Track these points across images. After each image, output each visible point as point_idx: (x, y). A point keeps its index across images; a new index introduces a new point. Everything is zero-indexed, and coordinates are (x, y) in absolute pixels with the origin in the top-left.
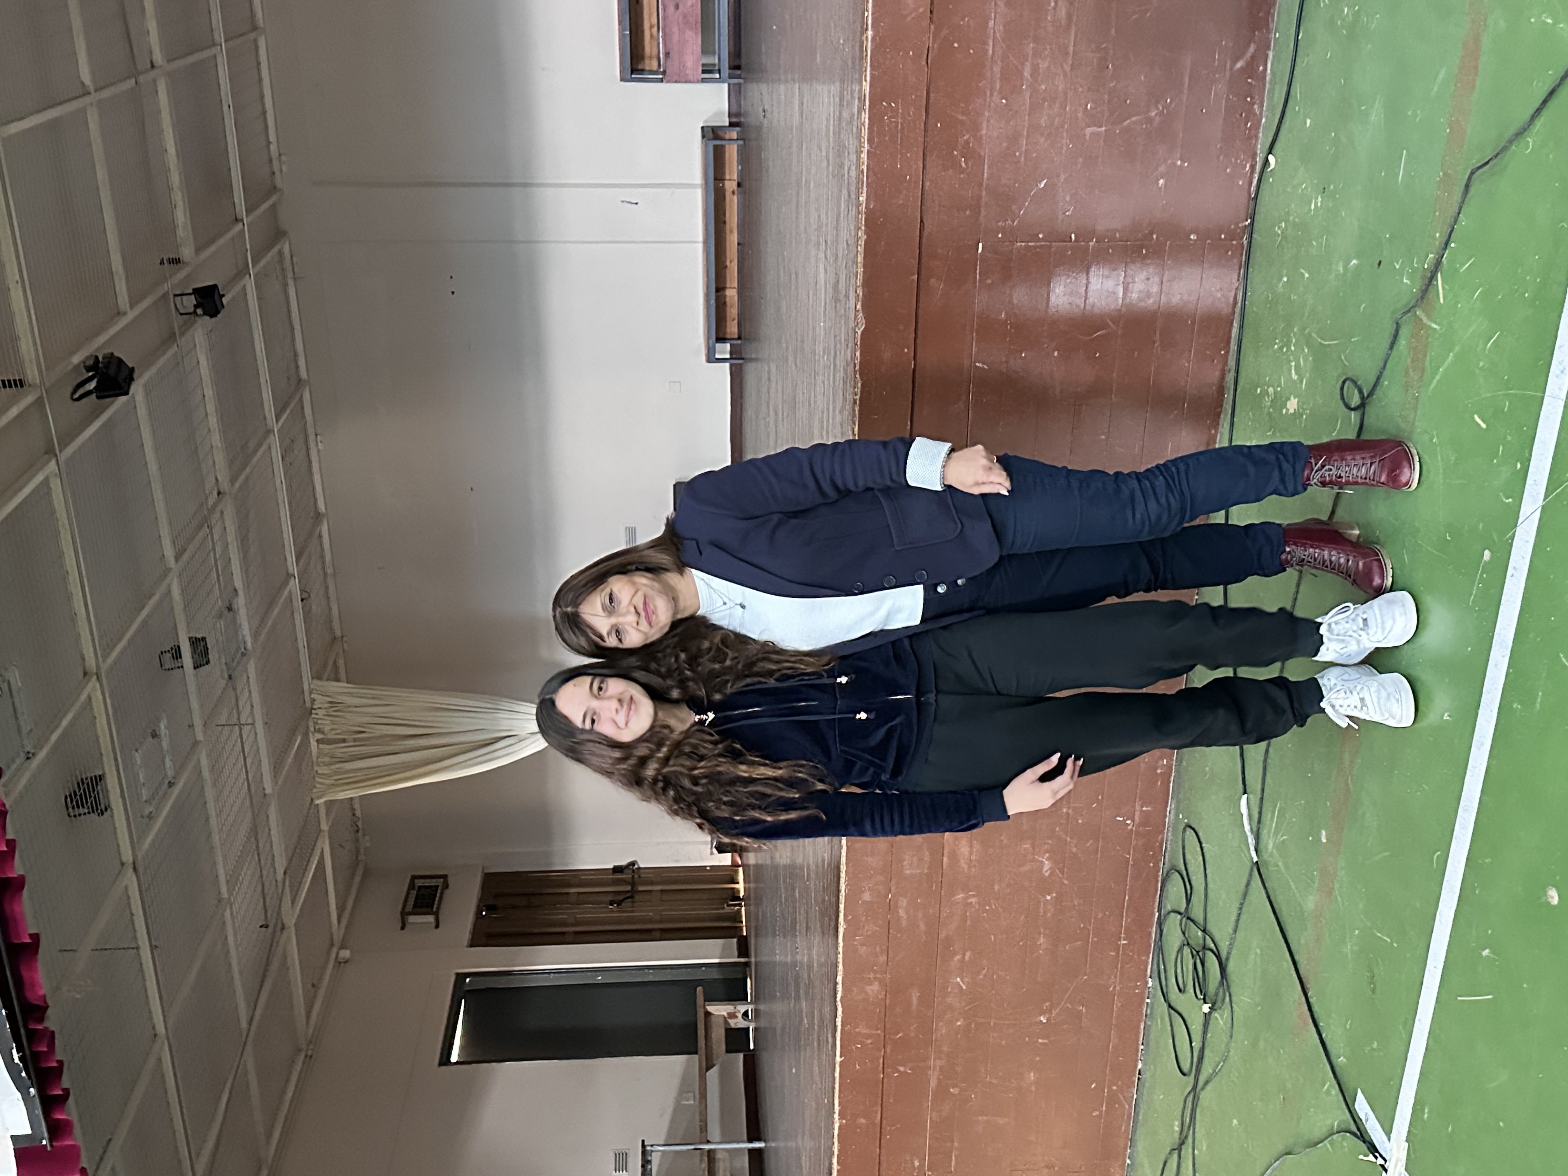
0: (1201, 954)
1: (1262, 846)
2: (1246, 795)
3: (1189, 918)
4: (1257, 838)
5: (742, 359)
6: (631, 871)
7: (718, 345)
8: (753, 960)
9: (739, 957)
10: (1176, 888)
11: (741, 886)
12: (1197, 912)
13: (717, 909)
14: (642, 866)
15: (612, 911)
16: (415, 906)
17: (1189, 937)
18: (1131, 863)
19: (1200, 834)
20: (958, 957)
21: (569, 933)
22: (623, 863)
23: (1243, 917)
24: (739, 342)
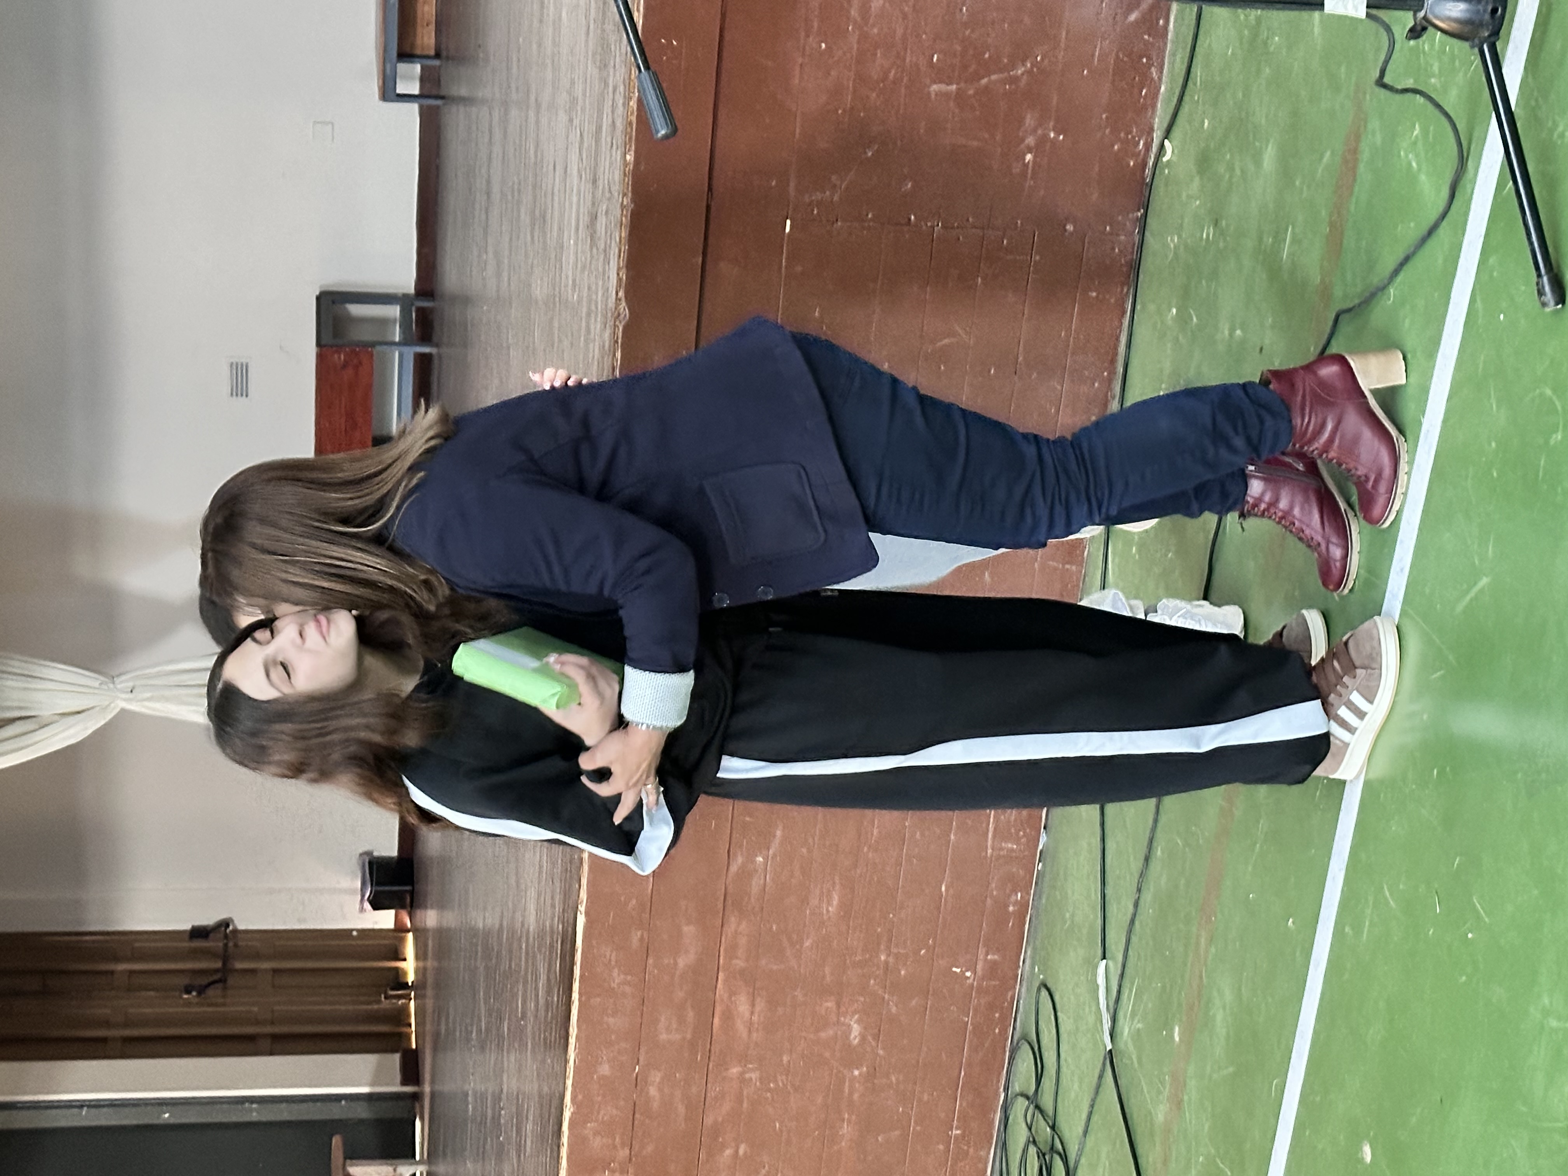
0: (1047, 1157)
1: (1118, 1029)
2: (1105, 961)
3: (1037, 1107)
4: (1114, 1020)
5: (442, 98)
6: (222, 935)
7: (402, 67)
8: (427, 1089)
9: (404, 1082)
10: (1025, 1063)
11: (409, 967)
12: (1047, 1101)
13: (369, 1003)
14: (241, 927)
15: (188, 1004)
17: (1036, 1131)
18: (970, 1027)
19: (1057, 998)
20: (728, 1152)
21: (114, 1039)
22: (208, 919)
23: (1095, 1118)
24: (436, 63)
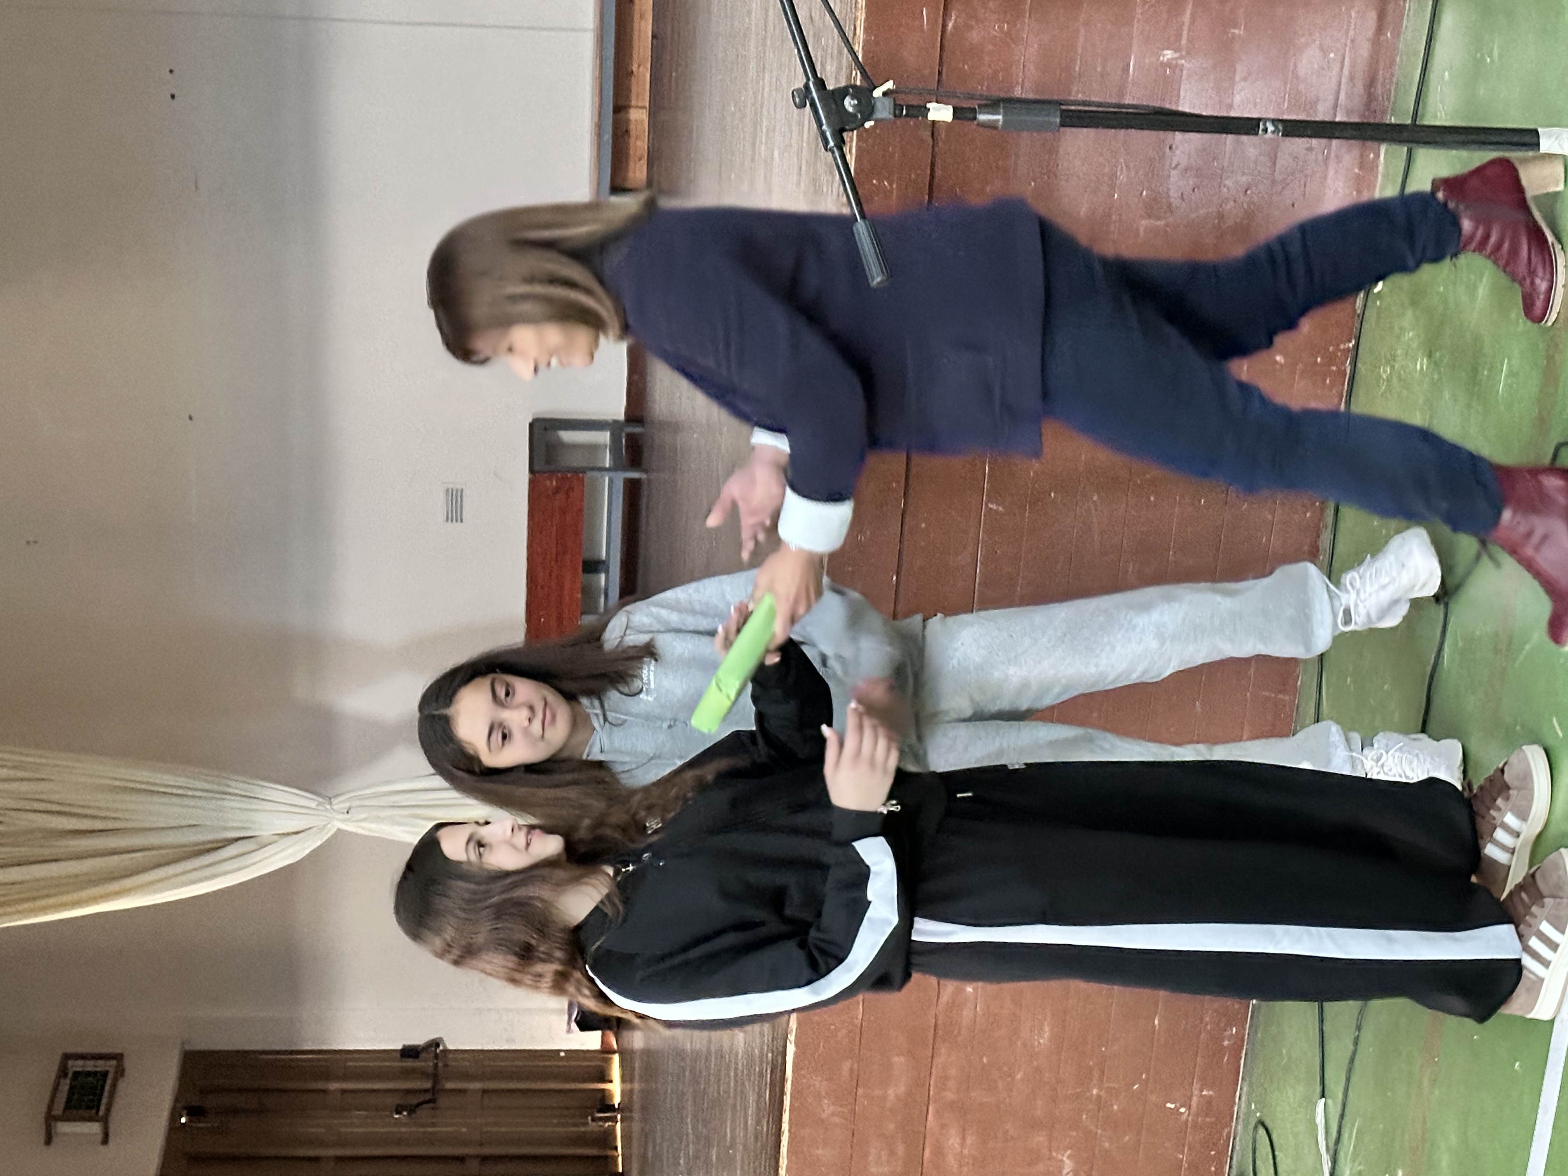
1: (1339, 1171)
2: (1324, 1099)
4: (1334, 1161)
6: (432, 1055)
11: (615, 1089)
13: (574, 1125)
14: (450, 1047)
15: (398, 1123)
16: (68, 1106)
18: (1185, 1165)
19: (1274, 1137)
21: (326, 1158)
22: (419, 1039)
